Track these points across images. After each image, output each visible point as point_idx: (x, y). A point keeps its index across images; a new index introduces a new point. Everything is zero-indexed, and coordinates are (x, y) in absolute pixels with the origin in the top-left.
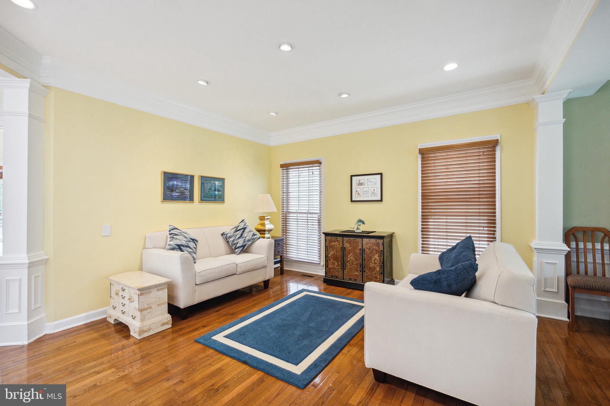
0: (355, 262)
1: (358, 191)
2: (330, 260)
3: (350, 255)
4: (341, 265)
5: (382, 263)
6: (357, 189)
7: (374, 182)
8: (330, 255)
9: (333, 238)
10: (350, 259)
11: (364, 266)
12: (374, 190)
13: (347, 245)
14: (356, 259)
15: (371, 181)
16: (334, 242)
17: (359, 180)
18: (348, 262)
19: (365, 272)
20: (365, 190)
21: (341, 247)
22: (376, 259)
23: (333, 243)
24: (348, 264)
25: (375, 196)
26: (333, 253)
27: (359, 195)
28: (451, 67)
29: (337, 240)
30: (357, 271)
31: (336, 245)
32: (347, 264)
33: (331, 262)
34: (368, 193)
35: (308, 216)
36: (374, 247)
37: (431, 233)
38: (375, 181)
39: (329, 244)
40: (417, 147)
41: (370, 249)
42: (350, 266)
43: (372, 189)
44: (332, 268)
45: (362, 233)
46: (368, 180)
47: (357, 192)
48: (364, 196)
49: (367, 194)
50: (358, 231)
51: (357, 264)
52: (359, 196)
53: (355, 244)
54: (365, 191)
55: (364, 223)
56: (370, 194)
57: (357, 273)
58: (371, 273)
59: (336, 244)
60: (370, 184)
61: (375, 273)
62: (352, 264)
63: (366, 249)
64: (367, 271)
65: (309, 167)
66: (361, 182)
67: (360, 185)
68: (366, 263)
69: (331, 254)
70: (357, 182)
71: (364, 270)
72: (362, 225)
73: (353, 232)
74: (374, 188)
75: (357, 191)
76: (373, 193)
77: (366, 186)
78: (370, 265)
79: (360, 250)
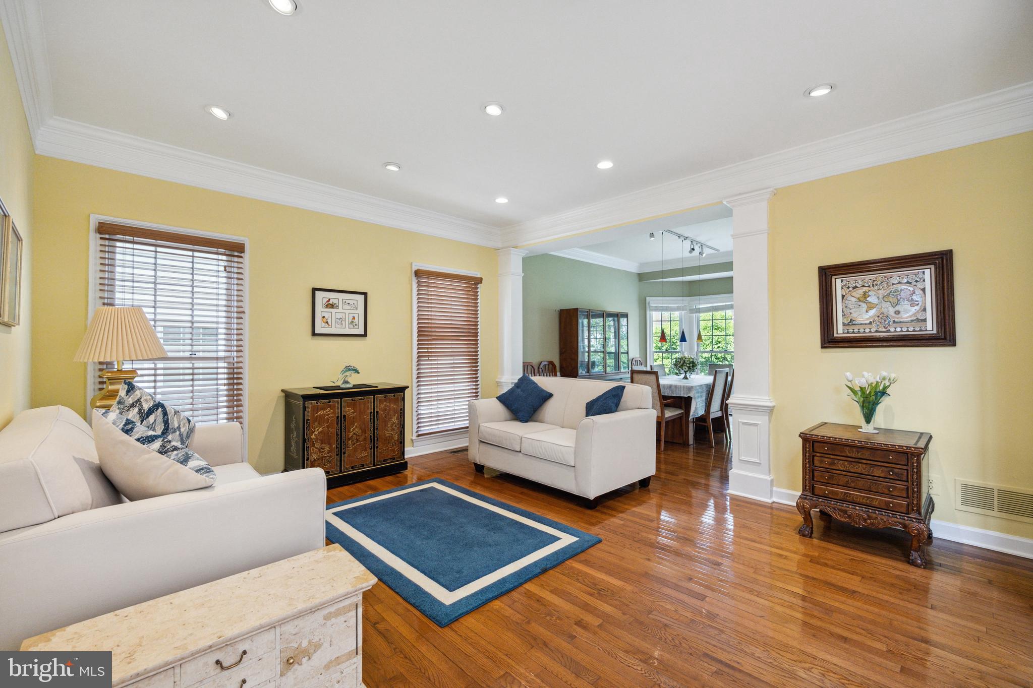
0: (362, 435)
1: (326, 317)
2: (313, 446)
3: (354, 427)
4: (337, 448)
5: (401, 426)
6: (324, 314)
7: (353, 306)
8: (313, 436)
9: (322, 402)
10: (354, 434)
11: (376, 439)
12: (354, 318)
13: (349, 411)
14: (364, 431)
15: (349, 304)
16: (323, 409)
17: (328, 299)
18: (349, 439)
19: (377, 447)
20: (339, 316)
21: (338, 417)
22: (394, 423)
23: (321, 412)
24: (350, 442)
25: (355, 327)
26: (320, 430)
27: (328, 324)
28: (502, 200)
29: (330, 405)
30: (365, 450)
31: (328, 415)
32: (348, 442)
33: (317, 448)
34: (343, 322)
35: (196, 365)
36: (392, 405)
37: (422, 379)
38: (356, 304)
39: (313, 415)
40: (411, 267)
41: (385, 410)
42: (354, 444)
43: (351, 316)
44: (318, 459)
45: (354, 387)
46: (344, 301)
47: (325, 320)
48: (337, 326)
49: (342, 324)
50: (348, 386)
51: (365, 439)
52: (327, 326)
53: (362, 406)
54: (339, 319)
55: (357, 372)
56: (347, 323)
57: (364, 454)
58: (387, 446)
59: (327, 412)
60: (347, 307)
61: (393, 445)
62: (357, 440)
63: (380, 412)
64: (380, 445)
65: (193, 251)
66: (331, 302)
67: (330, 308)
68: (380, 433)
69: (316, 433)
70: (324, 302)
71: (376, 445)
72: (355, 375)
73: (338, 388)
74: (354, 315)
75: (324, 317)
76: (352, 322)
77: (340, 310)
78: (385, 435)
79: (370, 415)
